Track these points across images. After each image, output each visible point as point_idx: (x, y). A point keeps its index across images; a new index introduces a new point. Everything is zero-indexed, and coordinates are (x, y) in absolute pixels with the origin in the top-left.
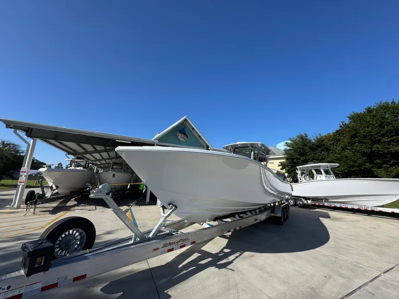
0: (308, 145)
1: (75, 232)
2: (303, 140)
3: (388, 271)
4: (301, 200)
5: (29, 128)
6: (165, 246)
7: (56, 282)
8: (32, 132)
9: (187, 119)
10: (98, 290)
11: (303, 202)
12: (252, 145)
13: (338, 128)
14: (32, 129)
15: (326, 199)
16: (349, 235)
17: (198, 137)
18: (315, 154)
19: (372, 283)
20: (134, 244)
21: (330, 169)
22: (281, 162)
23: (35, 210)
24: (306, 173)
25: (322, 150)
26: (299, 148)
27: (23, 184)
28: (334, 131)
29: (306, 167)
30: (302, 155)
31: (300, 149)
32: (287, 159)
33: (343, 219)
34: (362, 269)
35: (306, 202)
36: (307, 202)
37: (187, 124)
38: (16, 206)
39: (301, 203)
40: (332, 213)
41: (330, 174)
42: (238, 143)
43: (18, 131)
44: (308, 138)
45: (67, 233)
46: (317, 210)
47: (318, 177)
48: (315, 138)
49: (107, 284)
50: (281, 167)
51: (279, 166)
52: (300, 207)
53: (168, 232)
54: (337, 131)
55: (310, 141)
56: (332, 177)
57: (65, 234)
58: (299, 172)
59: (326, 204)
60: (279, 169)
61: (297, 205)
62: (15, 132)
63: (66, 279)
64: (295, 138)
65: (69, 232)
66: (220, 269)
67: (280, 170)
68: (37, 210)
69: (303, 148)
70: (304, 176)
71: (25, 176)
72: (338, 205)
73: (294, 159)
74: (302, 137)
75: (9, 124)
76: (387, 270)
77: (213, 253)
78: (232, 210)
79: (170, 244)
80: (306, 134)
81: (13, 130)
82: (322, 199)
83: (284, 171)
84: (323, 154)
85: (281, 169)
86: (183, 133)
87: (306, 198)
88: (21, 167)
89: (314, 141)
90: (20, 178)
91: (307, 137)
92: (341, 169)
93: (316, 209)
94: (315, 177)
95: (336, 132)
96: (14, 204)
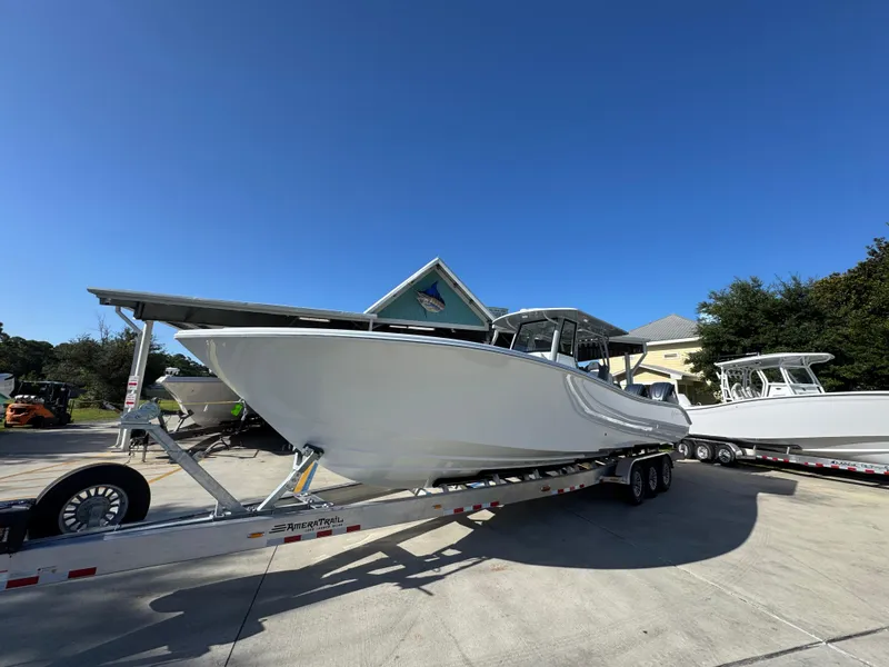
0: (760, 306)
1: (110, 491)
2: (749, 295)
3: (850, 637)
4: (729, 449)
5: (138, 303)
6: (278, 529)
7: (34, 575)
8: (145, 309)
9: (441, 263)
10: (146, 603)
11: (733, 454)
12: (555, 316)
13: (864, 257)
14: (144, 304)
15: (795, 446)
16: (809, 541)
17: (467, 302)
18: (782, 329)
19: (768, 661)
20: (215, 520)
21: (807, 368)
22: (690, 354)
23: (145, 455)
24: (745, 380)
25: (802, 319)
26: (737, 316)
27: (133, 406)
28: (854, 266)
29: (744, 363)
30: (743, 332)
31: (740, 318)
32: (704, 344)
33: (829, 498)
34: (770, 626)
35: (739, 452)
36: (744, 453)
37: (442, 275)
38: (122, 446)
39: (728, 455)
40: (805, 484)
41: (809, 381)
42: (523, 311)
43: (123, 309)
44: (764, 288)
45: (92, 492)
46: (774, 474)
47: (774, 389)
48: (782, 288)
49: (169, 594)
50: (692, 365)
51: (687, 362)
52: (724, 465)
53: (306, 503)
54: (863, 265)
55: (766, 298)
56: (815, 389)
57: (88, 493)
58: (723, 377)
59: (793, 460)
60: (687, 369)
61: (718, 460)
62: (118, 311)
63: (53, 571)
64: (728, 291)
65: (97, 491)
66: (404, 588)
67: (689, 373)
68: (149, 455)
69: (746, 315)
70: (738, 388)
71: (136, 392)
72: (828, 464)
73: (722, 344)
74: (743, 289)
75: (105, 298)
76: (843, 635)
77: (417, 555)
78: (485, 464)
79: (291, 526)
80: (754, 281)
81: (114, 307)
82: (785, 447)
83: (700, 374)
84: (805, 329)
85: (693, 371)
86: (432, 296)
87: (742, 444)
88: (129, 375)
89: (779, 297)
90: (128, 395)
91: (760, 286)
92: (859, 368)
93: (769, 470)
94: (765, 388)
95: (859, 269)
96: (120, 444)
